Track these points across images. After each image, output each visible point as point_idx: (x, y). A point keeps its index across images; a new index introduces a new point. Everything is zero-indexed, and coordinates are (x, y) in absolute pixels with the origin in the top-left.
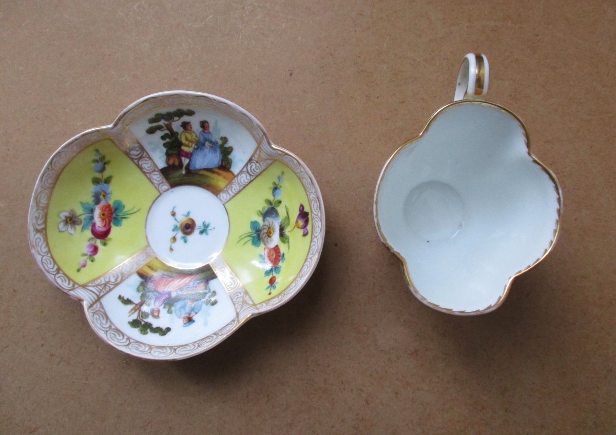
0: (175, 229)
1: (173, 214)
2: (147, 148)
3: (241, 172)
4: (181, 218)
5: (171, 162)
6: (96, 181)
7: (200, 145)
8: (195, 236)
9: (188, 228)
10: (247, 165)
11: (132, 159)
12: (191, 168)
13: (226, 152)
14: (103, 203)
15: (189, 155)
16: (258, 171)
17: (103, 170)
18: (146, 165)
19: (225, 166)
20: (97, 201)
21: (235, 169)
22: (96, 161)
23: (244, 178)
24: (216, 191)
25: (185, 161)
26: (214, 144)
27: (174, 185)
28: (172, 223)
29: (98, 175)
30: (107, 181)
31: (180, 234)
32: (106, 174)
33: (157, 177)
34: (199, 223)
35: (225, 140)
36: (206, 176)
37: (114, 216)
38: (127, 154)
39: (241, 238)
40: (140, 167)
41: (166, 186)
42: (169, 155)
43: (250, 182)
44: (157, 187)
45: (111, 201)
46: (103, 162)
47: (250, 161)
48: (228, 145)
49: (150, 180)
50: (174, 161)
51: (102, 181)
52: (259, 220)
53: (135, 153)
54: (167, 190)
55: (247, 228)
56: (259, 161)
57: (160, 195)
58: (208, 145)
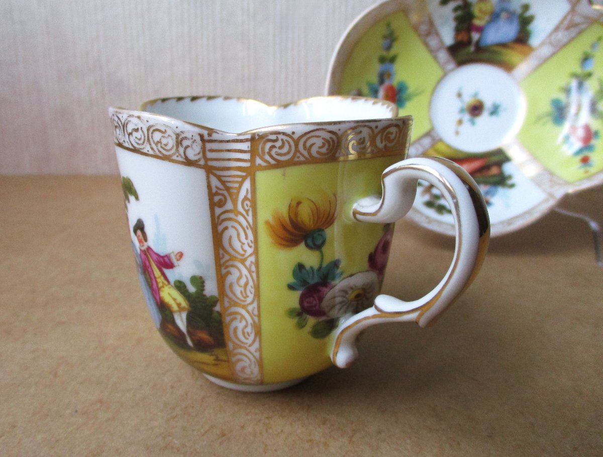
0: (462, 111)
1: (459, 95)
2: (437, 22)
3: (543, 44)
4: (468, 100)
5: (460, 38)
6: (382, 60)
7: (495, 16)
8: (484, 119)
9: (476, 109)
10: (550, 35)
11: (420, 35)
12: (483, 44)
13: (525, 21)
14: (387, 83)
15: (480, 30)
16: (565, 40)
17: (389, 48)
18: (433, 42)
19: (522, 39)
20: (382, 81)
21: (535, 40)
22: (385, 37)
23: (546, 51)
24: (508, 67)
25: (475, 36)
26: (511, 15)
27: (461, 62)
28: (457, 104)
29: (384, 53)
30: (393, 60)
31: (466, 117)
32: (393, 52)
33: (443, 55)
34: (488, 104)
35: (526, 7)
36: (495, 52)
37: (397, 97)
38: (416, 29)
39: (539, 118)
40: (426, 45)
41: (451, 65)
42: (458, 30)
43: (553, 54)
44: (442, 66)
45: (395, 82)
46: (391, 39)
47: (557, 29)
48: (529, 13)
49: (435, 58)
50: (463, 37)
51: (388, 60)
52: (562, 97)
53: (424, 28)
54: (452, 70)
55: (546, 107)
56: (568, 28)
57: (445, 75)
58: (504, 15)
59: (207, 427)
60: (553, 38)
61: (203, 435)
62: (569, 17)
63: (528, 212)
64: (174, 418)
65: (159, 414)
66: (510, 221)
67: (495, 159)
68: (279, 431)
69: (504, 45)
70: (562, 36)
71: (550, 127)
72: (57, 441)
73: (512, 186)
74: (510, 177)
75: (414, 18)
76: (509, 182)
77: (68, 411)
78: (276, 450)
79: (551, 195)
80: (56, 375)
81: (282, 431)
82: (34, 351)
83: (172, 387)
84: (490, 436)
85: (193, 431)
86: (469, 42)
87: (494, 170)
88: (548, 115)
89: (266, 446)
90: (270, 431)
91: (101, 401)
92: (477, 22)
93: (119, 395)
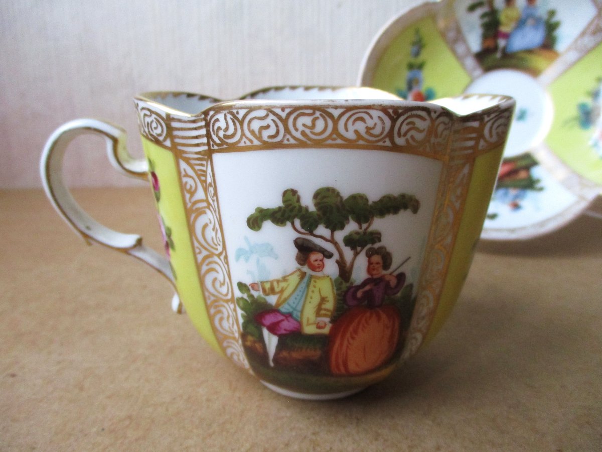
2: (465, 29)
3: (569, 49)
5: (487, 44)
6: (411, 67)
7: (521, 23)
10: (576, 41)
11: (447, 42)
12: (509, 50)
13: (551, 27)
14: (415, 90)
15: (506, 36)
16: (591, 45)
17: (417, 54)
18: (460, 49)
19: (548, 45)
21: (561, 46)
22: (413, 44)
23: (572, 56)
24: (534, 73)
25: (502, 43)
26: (538, 20)
27: (488, 69)
29: (413, 60)
30: (420, 67)
32: (420, 59)
33: (470, 62)
35: (552, 13)
36: (522, 59)
38: (443, 35)
39: (566, 123)
40: (454, 52)
41: (478, 72)
42: (485, 37)
43: (579, 59)
44: (470, 73)
45: (423, 88)
46: (419, 45)
47: (583, 34)
48: (555, 19)
49: (463, 65)
50: (490, 43)
51: (416, 67)
52: (589, 101)
53: (451, 35)
54: (478, 77)
55: (573, 111)
56: (594, 33)
57: (472, 81)
58: (530, 22)
60: (579, 42)
62: (596, 22)
63: (560, 215)
64: (211, 435)
65: (195, 431)
66: (542, 224)
67: (523, 163)
69: (529, 51)
70: (588, 41)
71: (578, 133)
73: (541, 189)
74: (538, 181)
75: (441, 24)
76: (538, 185)
77: (94, 430)
79: (582, 198)
80: (82, 388)
83: (208, 400)
86: (495, 49)
87: (523, 175)
88: (575, 119)
91: (130, 417)
92: (504, 29)
93: (150, 410)
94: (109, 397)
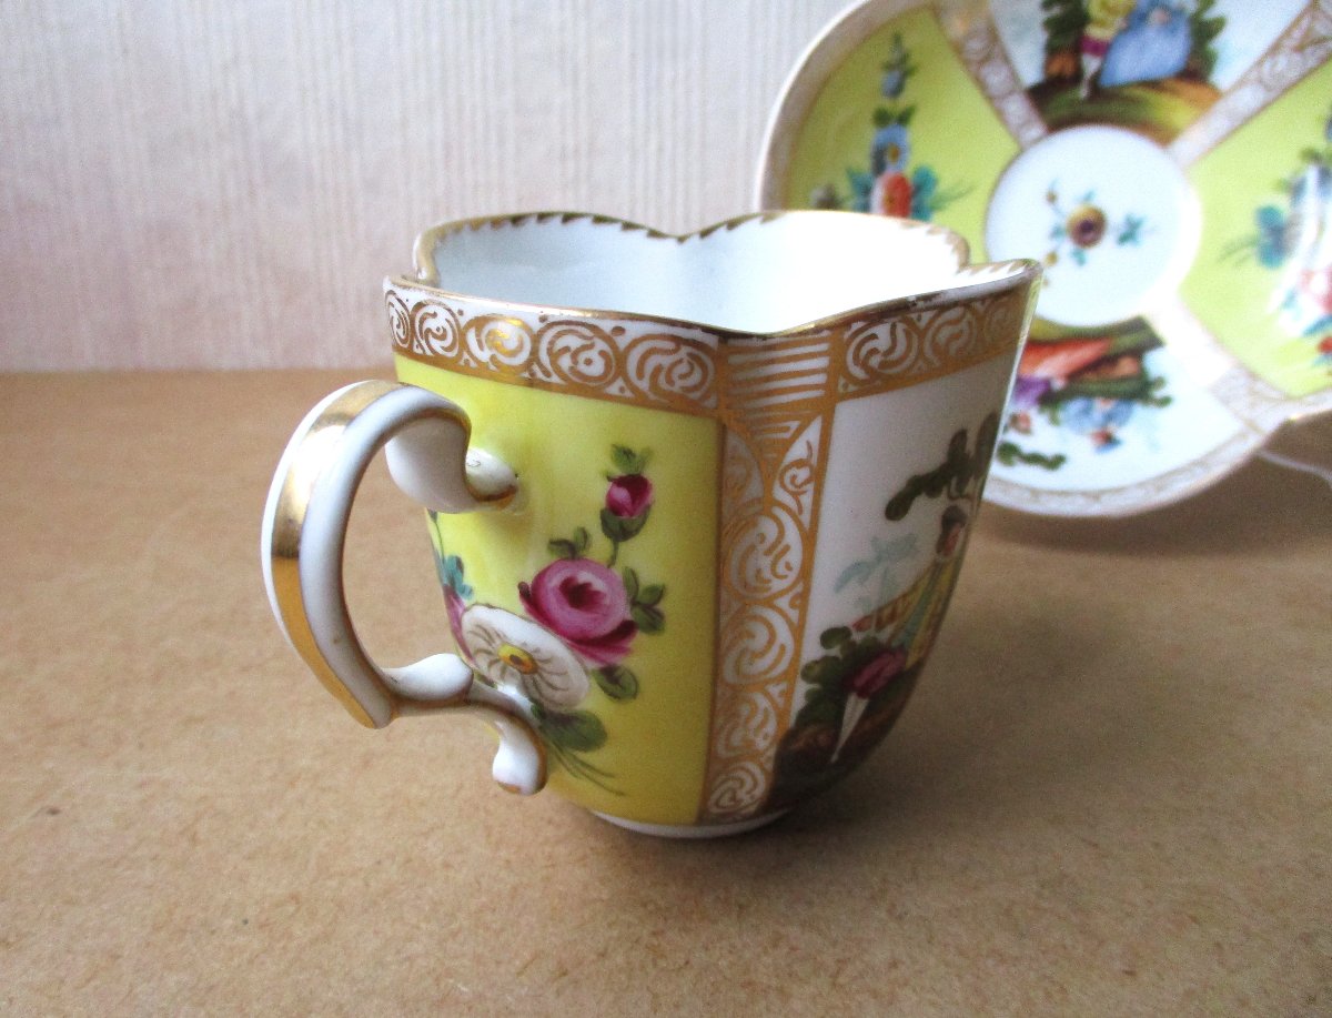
0: (1056, 233)
1: (1052, 198)
2: (1007, 32)
3: (1241, 83)
4: (1071, 208)
5: (1055, 68)
6: (882, 118)
7: (1135, 21)
8: (1105, 250)
9: (1088, 230)
10: (1260, 63)
11: (966, 63)
12: (1106, 82)
13: (1203, 32)
14: (891, 172)
15: (1101, 49)
16: (1293, 74)
17: (897, 91)
18: (996, 78)
19: (1196, 71)
20: (879, 167)
21: (1223, 76)
22: (889, 67)
23: (1248, 98)
24: (1162, 135)
25: (1091, 64)
26: (1173, 15)
27: (1056, 125)
28: (1046, 219)
29: (887, 104)
30: (904, 118)
31: (1067, 247)
32: (904, 101)
33: (1018, 108)
34: (1115, 218)
36: (1135, 101)
37: (913, 203)
38: (958, 48)
39: (1230, 251)
40: (981, 84)
41: (1036, 130)
42: (1052, 51)
43: (1264, 107)
44: (1016, 135)
45: (909, 169)
46: (901, 71)
47: (1275, 49)
48: (1211, 14)
49: (1000, 114)
50: (1063, 65)
51: (894, 119)
52: (1282, 203)
53: (976, 45)
54: (1037, 141)
55: (1245, 226)
56: (1300, 49)
57: (1021, 151)
58: (1156, 16)
59: (527, 955)
60: (1267, 67)
61: (519, 974)
62: (1305, 23)
63: (1201, 463)
64: (454, 935)
65: (423, 925)
66: (1161, 480)
67: (1127, 341)
68: (682, 962)
69: (1153, 85)
70: (1285, 65)
71: (1254, 271)
72: (211, 988)
73: (1165, 402)
74: (1160, 382)
75: (957, 27)
76: (1159, 394)
77: (229, 922)
78: (677, 1006)
79: (1252, 425)
80: (194, 840)
81: (687, 963)
82: (142, 785)
83: (447, 865)
84: (1130, 973)
85: (498, 963)
86: (1077, 76)
87: (1126, 367)
88: (1252, 242)
89: (656, 996)
90: (662, 963)
91: (295, 898)
92: (1095, 32)
93: (333, 883)
94: (249, 858)
